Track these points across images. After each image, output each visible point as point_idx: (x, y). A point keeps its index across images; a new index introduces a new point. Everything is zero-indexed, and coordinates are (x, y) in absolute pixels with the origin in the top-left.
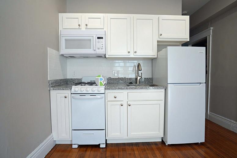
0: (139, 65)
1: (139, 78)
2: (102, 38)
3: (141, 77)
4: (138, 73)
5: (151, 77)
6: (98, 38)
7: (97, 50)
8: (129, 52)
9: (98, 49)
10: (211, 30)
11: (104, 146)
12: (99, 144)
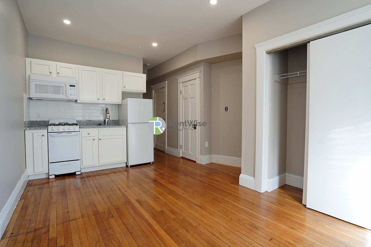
0: (107, 110)
1: (107, 120)
2: (74, 86)
3: (109, 119)
4: (106, 116)
5: (118, 119)
6: (70, 86)
7: (69, 96)
8: (98, 99)
9: (71, 95)
10: (167, 83)
11: (79, 173)
12: (76, 172)
